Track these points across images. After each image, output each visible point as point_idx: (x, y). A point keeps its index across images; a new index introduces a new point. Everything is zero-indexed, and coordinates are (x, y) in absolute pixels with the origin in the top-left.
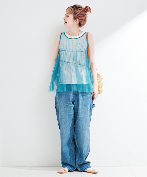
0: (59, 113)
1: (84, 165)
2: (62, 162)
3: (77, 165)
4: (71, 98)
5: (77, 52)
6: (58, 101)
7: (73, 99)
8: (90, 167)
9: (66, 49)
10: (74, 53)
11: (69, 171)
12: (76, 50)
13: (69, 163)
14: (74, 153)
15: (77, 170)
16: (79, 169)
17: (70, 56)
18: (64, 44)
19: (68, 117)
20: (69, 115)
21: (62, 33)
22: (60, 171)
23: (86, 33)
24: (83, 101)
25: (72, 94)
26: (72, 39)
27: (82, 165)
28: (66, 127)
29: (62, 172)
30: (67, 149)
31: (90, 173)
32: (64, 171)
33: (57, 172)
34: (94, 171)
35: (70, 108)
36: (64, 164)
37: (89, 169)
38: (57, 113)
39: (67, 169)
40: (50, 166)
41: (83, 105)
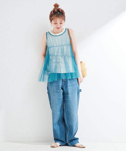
0: (50, 97)
1: (74, 141)
2: (54, 138)
3: (67, 141)
4: (60, 85)
5: (64, 46)
6: (50, 87)
7: (62, 85)
8: (78, 142)
9: (54, 45)
10: (61, 48)
11: (60, 146)
12: (62, 45)
13: (60, 139)
14: (64, 131)
15: (67, 145)
16: (69, 144)
17: (58, 51)
18: (51, 42)
19: (58, 101)
20: (58, 99)
21: (47, 33)
22: (53, 145)
23: (67, 29)
24: (72, 87)
25: (61, 82)
26: (57, 36)
27: (72, 140)
28: (57, 109)
29: (55, 146)
30: (57, 127)
31: (79, 147)
32: (56, 146)
33: (50, 146)
34: (82, 146)
35: (59, 93)
36: (56, 140)
37: (77, 144)
38: (49, 97)
39: (58, 144)
40: (44, 141)
41: (72, 90)
